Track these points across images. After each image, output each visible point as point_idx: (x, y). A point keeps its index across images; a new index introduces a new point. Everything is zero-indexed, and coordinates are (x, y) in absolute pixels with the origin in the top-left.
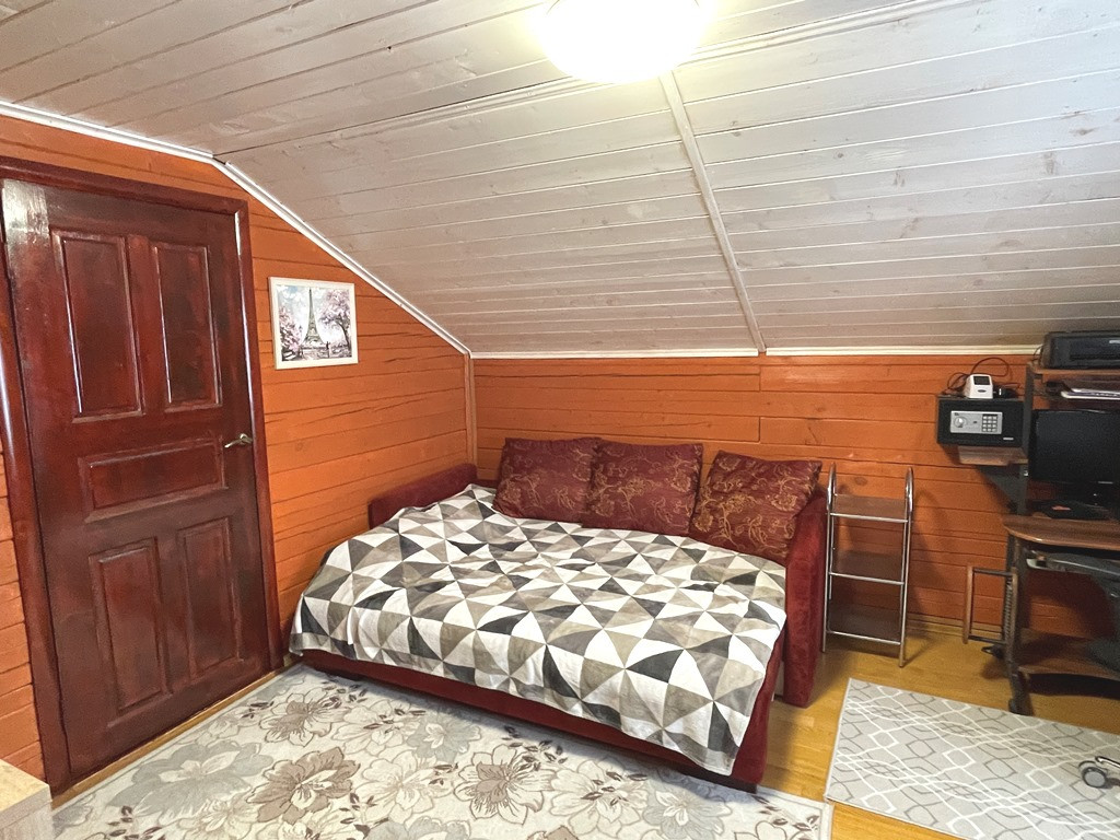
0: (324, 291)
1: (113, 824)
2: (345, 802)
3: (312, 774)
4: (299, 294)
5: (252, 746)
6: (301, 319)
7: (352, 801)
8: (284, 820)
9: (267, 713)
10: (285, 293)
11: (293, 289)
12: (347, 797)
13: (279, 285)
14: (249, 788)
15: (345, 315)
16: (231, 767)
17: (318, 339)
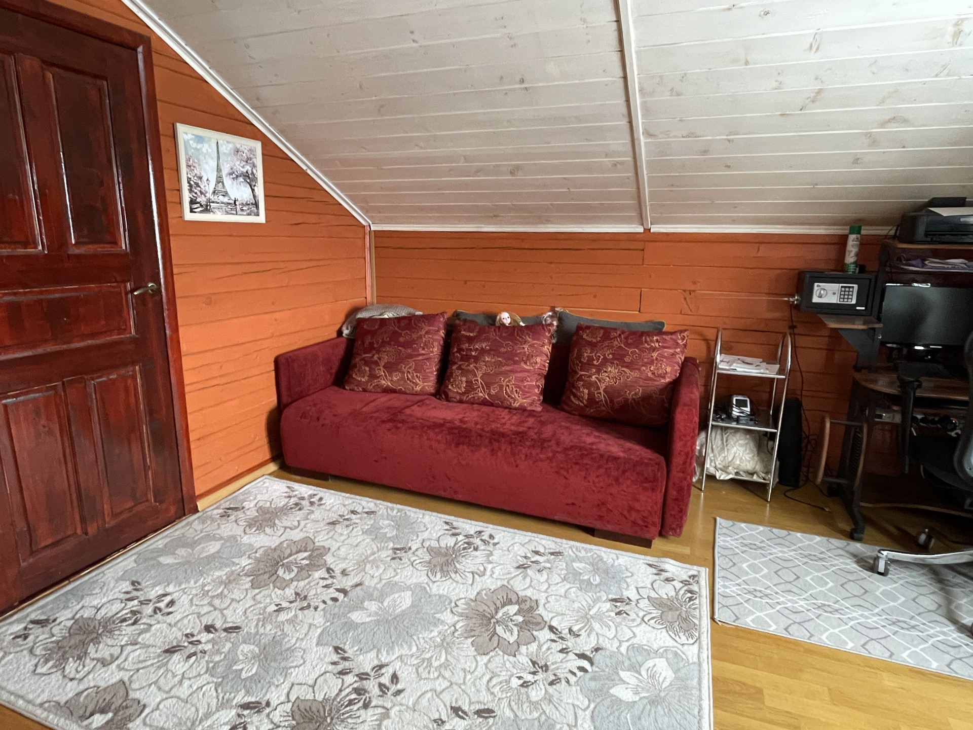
0: (231, 146)
1: (127, 593)
2: (322, 573)
3: (290, 555)
4: (206, 145)
5: (234, 537)
6: (208, 173)
7: (328, 572)
8: (274, 587)
9: (240, 514)
10: (191, 142)
11: (200, 140)
12: (324, 570)
13: (186, 133)
14: (238, 566)
15: (253, 173)
16: (218, 552)
17: (225, 194)
